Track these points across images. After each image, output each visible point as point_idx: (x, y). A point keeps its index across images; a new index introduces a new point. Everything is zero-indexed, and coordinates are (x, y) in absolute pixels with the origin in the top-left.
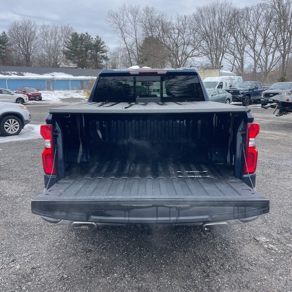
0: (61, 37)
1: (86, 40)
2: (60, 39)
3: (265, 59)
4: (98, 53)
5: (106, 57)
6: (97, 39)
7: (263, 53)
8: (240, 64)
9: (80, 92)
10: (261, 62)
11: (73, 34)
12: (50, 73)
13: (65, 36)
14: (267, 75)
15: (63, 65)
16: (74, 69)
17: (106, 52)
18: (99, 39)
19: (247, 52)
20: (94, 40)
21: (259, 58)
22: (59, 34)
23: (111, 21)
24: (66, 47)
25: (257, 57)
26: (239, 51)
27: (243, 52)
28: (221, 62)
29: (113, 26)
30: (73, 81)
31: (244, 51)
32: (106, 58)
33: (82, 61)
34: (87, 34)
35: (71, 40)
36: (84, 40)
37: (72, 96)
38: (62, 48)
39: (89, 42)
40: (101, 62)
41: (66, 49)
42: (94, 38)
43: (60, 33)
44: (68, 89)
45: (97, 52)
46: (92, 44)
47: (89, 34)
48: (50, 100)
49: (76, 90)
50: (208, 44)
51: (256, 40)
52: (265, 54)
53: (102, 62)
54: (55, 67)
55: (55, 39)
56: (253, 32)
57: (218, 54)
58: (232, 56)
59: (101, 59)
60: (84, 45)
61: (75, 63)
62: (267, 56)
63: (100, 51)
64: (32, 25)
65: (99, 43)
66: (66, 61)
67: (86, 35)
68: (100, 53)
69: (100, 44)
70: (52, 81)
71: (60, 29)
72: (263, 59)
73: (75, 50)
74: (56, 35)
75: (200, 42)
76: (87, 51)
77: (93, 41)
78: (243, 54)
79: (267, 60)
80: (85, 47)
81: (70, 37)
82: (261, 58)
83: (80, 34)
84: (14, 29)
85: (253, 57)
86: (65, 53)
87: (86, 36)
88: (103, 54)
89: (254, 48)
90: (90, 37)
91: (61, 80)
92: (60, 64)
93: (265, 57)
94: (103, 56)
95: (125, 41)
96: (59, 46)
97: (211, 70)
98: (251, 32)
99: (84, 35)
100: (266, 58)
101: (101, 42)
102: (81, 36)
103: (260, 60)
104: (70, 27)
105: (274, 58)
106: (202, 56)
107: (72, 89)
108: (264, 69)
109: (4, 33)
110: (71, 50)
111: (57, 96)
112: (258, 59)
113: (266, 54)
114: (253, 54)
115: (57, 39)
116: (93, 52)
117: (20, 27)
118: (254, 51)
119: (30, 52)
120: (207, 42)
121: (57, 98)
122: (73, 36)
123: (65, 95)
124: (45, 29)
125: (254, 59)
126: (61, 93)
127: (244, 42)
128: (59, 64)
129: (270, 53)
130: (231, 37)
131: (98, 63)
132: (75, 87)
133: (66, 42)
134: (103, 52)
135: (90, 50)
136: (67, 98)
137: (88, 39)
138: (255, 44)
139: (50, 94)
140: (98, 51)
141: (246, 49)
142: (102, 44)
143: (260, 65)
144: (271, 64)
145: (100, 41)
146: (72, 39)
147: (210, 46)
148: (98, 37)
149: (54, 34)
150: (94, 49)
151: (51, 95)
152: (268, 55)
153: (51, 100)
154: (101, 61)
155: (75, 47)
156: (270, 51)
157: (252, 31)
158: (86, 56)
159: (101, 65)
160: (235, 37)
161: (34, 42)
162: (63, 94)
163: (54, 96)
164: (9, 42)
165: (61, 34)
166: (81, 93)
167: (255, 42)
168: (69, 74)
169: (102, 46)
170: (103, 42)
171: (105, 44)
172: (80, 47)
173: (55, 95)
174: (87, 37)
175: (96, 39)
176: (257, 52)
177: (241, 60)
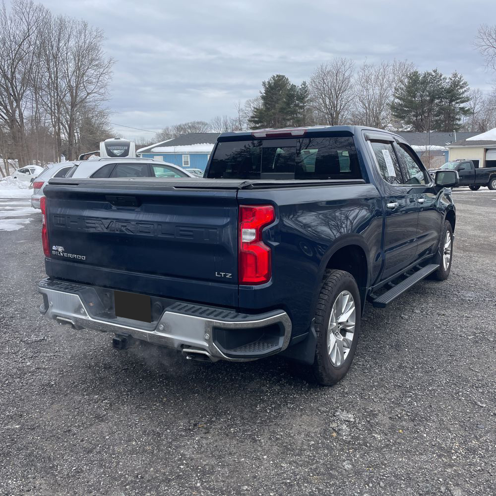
0: (392, 82)
1: (432, 83)
2: (390, 85)
4: (453, 103)
5: (468, 110)
6: (453, 79)
11: (410, 75)
13: (399, 80)
15: (390, 127)
16: (407, 134)
17: (468, 100)
18: (457, 78)
20: (447, 81)
22: (389, 77)
23: (483, 43)
24: (398, 98)
29: (486, 53)
32: (467, 112)
33: (421, 119)
34: (435, 71)
35: (406, 85)
36: (429, 83)
39: (438, 85)
40: (457, 119)
41: (397, 101)
42: (448, 78)
43: (391, 75)
45: (451, 101)
46: (443, 88)
47: (439, 71)
53: (459, 119)
55: (382, 86)
59: (458, 113)
60: (427, 91)
61: (408, 123)
64: (347, 67)
65: (458, 85)
66: (396, 122)
67: (433, 74)
68: (457, 103)
69: (459, 87)
71: (391, 67)
73: (411, 102)
74: (383, 80)
76: (432, 101)
77: (446, 84)
80: (430, 94)
81: (406, 80)
83: (423, 73)
84: (318, 76)
86: (393, 107)
87: (433, 76)
88: (462, 105)
90: (441, 76)
92: (385, 126)
94: (462, 109)
96: (387, 97)
99: (429, 74)
101: (461, 83)
102: (424, 77)
104: (409, 62)
109: (304, 84)
110: (404, 101)
115: (385, 85)
116: (443, 103)
117: (328, 72)
119: (339, 110)
122: (410, 78)
124: (366, 71)
131: (452, 121)
134: (462, 102)
135: (438, 99)
137: (437, 80)
140: (454, 101)
142: (462, 87)
145: (459, 82)
146: (409, 82)
148: (455, 75)
149: (380, 78)
150: (445, 98)
154: (458, 117)
155: (412, 97)
159: (457, 124)
161: (345, 95)
164: (309, 96)
165: (391, 77)
169: (461, 91)
170: (465, 83)
171: (467, 87)
172: (421, 96)
174: (436, 76)
175: (451, 79)
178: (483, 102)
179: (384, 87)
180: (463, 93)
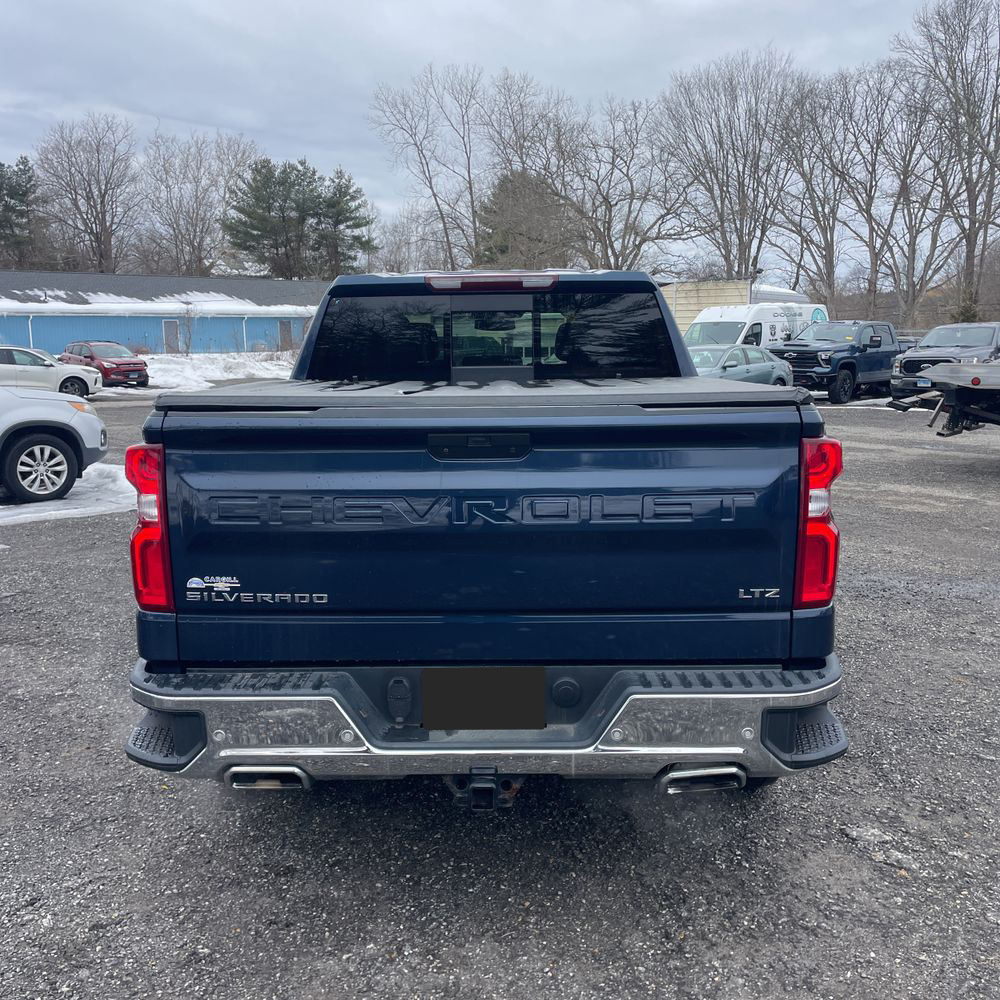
0: (218, 176)
1: (300, 185)
2: (214, 183)
3: (906, 248)
4: (342, 227)
5: (369, 242)
6: (337, 181)
7: (899, 227)
8: (822, 266)
9: (278, 359)
10: (893, 256)
11: (256, 164)
12: (179, 294)
13: (231, 172)
14: (914, 300)
15: (222, 267)
16: (259, 281)
17: (367, 223)
18: (344, 180)
19: (845, 223)
20: (327, 183)
21: (885, 242)
22: (210, 166)
23: (385, 120)
24: (234, 207)
25: (878, 243)
26: (818, 221)
27: (834, 224)
28: (756, 258)
29: (390, 139)
30: (254, 320)
31: (835, 219)
32: (367, 245)
33: (286, 254)
34: (302, 163)
35: (249, 186)
36: (293, 184)
37: (253, 371)
38: (218, 211)
39: (312, 191)
40: (350, 257)
41: (233, 213)
42: (327, 179)
43: (213, 163)
44: (239, 348)
45: (337, 223)
46: (319, 196)
47: (311, 164)
48: (174, 385)
49: (264, 351)
50: (713, 198)
51: (877, 182)
52: (906, 231)
53: (355, 259)
54: (195, 274)
55: (197, 181)
56: (864, 158)
57: (746, 231)
58: (794, 236)
59: (351, 247)
60: (293, 201)
61: (261, 260)
62: (913, 239)
63: (347, 219)
64: (120, 134)
65: (346, 194)
66: (234, 256)
67: (300, 168)
68: (348, 227)
69: (348, 197)
70: (185, 320)
71: (213, 145)
72: (902, 249)
73: (263, 219)
74: (199, 169)
75: (684, 188)
76: (302, 220)
77: (326, 189)
78: (832, 230)
79: (913, 251)
80: (298, 206)
81: (248, 175)
82: (892, 242)
83: (281, 164)
84: (57, 149)
85: (867, 240)
86: (229, 227)
87: (298, 171)
88: (357, 232)
89: (868, 211)
90: (314, 173)
91: (213, 318)
92: (212, 265)
93: (908, 241)
94: (357, 238)
95: (431, 188)
96: (211, 205)
97: (721, 284)
98: (859, 157)
99: (293, 168)
100: (912, 245)
101: (351, 191)
102: (284, 172)
103: (890, 249)
104: (246, 140)
105: (939, 243)
106: (691, 237)
107: (253, 349)
108: (904, 280)
109: (24, 161)
110: (249, 217)
111: (199, 373)
112: (882, 246)
113: (910, 228)
114: (865, 232)
115: (204, 182)
116: (323, 226)
117: (80, 142)
118: (870, 219)
119: (111, 226)
120: (710, 190)
121: (200, 380)
122: (256, 171)
123: (228, 369)
124: (161, 148)
125: (871, 245)
126: (213, 362)
127: (835, 192)
128: (207, 264)
129: (923, 226)
130: (790, 173)
131: (342, 261)
132: (263, 342)
133: (232, 192)
134: (357, 226)
135: (313, 216)
136: (235, 377)
137: (308, 180)
138: (871, 198)
139: (178, 363)
140: (341, 222)
141: (841, 213)
142: (353, 198)
143: (890, 267)
144: (928, 265)
145: (348, 187)
146: (254, 179)
147: (719, 203)
148: (340, 175)
149: (193, 164)
150: (326, 216)
151: (178, 367)
152: (918, 232)
153: (178, 386)
154: (352, 254)
155: (263, 209)
156: (924, 219)
157: (862, 155)
158: (301, 238)
160: (803, 175)
161: (124, 192)
162: (222, 364)
163: (189, 372)
164: (39, 192)
165: (215, 165)
166: (281, 363)
167: (870, 192)
168: (243, 299)
169: (353, 205)
170: (359, 191)
171: (363, 199)
172: (282, 209)
173: (194, 368)
174: (305, 173)
175: (334, 182)
176: (878, 224)
177: (824, 249)
180: (357, 208)
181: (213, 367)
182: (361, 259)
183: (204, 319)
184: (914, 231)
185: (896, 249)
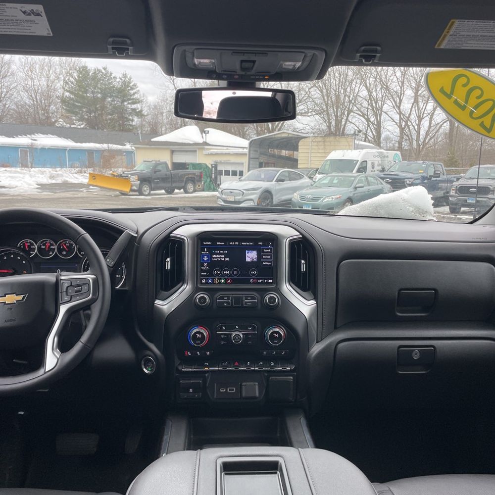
0: (60, 75)
1: (103, 80)
2: (58, 78)
3: (416, 127)
4: (126, 103)
5: (140, 112)
6: (123, 79)
7: (413, 117)
8: (374, 133)
9: (85, 172)
10: (410, 131)
11: (79, 68)
12: (30, 134)
13: (67, 73)
14: (419, 153)
15: (61, 122)
17: (139, 102)
18: (127, 79)
19: (387, 114)
20: (118, 80)
21: (406, 124)
22: (56, 69)
24: (68, 91)
25: (404, 124)
26: (374, 111)
27: (381, 113)
28: (344, 128)
30: (73, 151)
31: (382, 111)
32: (139, 114)
33: (95, 116)
34: (105, 69)
35: (75, 79)
36: (99, 80)
37: (67, 179)
38: (60, 92)
39: (110, 84)
40: (130, 119)
41: (67, 94)
43: (57, 67)
44: (62, 165)
45: (123, 101)
46: (114, 87)
47: (109, 69)
48: (14, 186)
49: (77, 168)
50: (323, 95)
51: (404, 92)
52: (417, 118)
53: (132, 120)
54: (46, 126)
55: (48, 77)
56: (397, 79)
57: (339, 114)
58: (362, 118)
59: (130, 114)
60: (98, 88)
61: (81, 119)
62: (420, 121)
63: (130, 99)
65: (128, 86)
66: (67, 117)
67: (103, 71)
68: (129, 103)
69: (129, 88)
70: (31, 148)
72: (414, 127)
73: (83, 98)
74: (49, 71)
75: (309, 89)
76: (104, 99)
77: (117, 83)
78: (380, 116)
79: (419, 128)
80: (102, 92)
81: (75, 75)
82: (409, 123)
83: (93, 69)
85: (398, 122)
86: (64, 101)
87: (103, 73)
88: (134, 106)
89: (399, 108)
90: (111, 74)
91: (49, 149)
92: (56, 121)
93: (417, 123)
94: (134, 110)
95: (174, 84)
96: (55, 90)
98: (395, 79)
99: (100, 71)
100: (419, 125)
101: (131, 85)
102: (95, 73)
103: (409, 127)
105: (432, 125)
106: (313, 115)
107: (72, 167)
108: (415, 143)
110: (75, 96)
111: (33, 179)
112: (405, 126)
113: (419, 117)
114: (397, 117)
115: (52, 77)
116: (116, 102)
118: (400, 113)
120: (322, 91)
121: (34, 183)
122: (79, 72)
123: (52, 177)
125: (400, 126)
126: (43, 173)
127: (383, 96)
128: (53, 120)
129: (425, 115)
130: (361, 86)
131: (125, 121)
132: (78, 163)
133: (67, 83)
134: (134, 103)
135: (110, 97)
136: (56, 182)
137: (108, 78)
138: (401, 101)
139: (21, 173)
140: (125, 101)
141: (385, 108)
142: (132, 89)
143: (408, 136)
144: (427, 134)
145: (129, 83)
146: (78, 76)
147: (326, 98)
148: (125, 76)
149: (46, 68)
150: (117, 97)
151: (21, 176)
152: (422, 118)
153: (16, 187)
154: (131, 118)
155: (82, 92)
156: (426, 112)
157: (396, 77)
158: (103, 108)
159: (131, 125)
160: (366, 87)
162: (48, 175)
163: (27, 178)
166: (85, 174)
167: (401, 97)
168: (67, 138)
169: (132, 92)
170: (135, 85)
171: (137, 89)
172: (93, 93)
173: (31, 176)
174: (106, 75)
175: (121, 79)
176: (403, 115)
177: (376, 125)
178: (149, 106)
179: (51, 78)
180: (134, 94)
181: (43, 176)
182: (136, 121)
183: (43, 149)
184: (420, 119)
185: (411, 127)
